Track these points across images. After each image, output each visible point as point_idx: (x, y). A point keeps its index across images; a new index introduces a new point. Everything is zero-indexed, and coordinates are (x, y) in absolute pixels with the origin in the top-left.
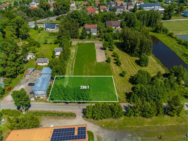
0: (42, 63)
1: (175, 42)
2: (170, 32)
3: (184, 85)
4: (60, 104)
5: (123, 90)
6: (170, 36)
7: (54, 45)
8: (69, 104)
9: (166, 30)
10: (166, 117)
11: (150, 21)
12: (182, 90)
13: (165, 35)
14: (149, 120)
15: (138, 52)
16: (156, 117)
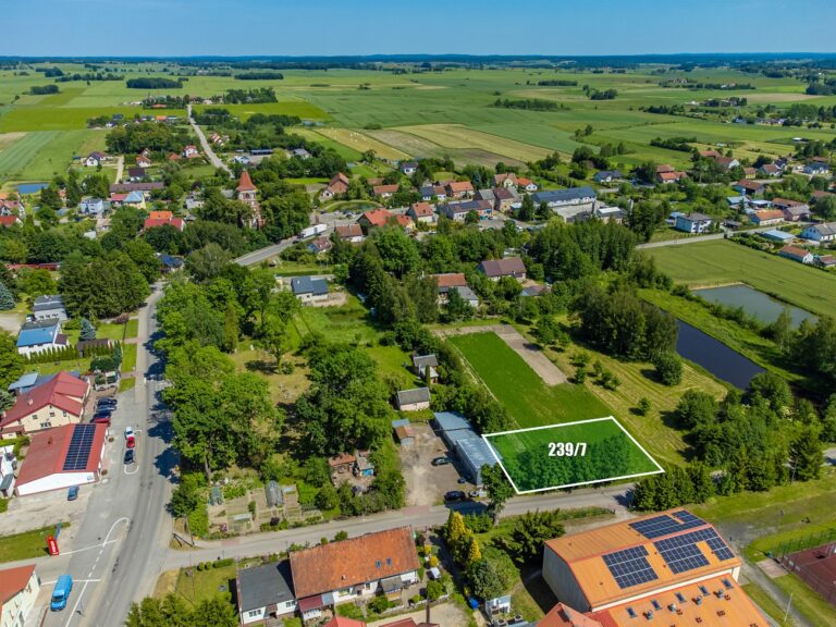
0: (415, 402)
1: (704, 312)
2: (676, 283)
3: (790, 417)
4: (553, 494)
5: (669, 447)
6: (681, 295)
7: (381, 347)
8: (573, 491)
9: (665, 280)
10: (795, 484)
11: (610, 255)
12: (792, 428)
13: (667, 294)
14: (765, 495)
15: (643, 350)
16: (778, 487)
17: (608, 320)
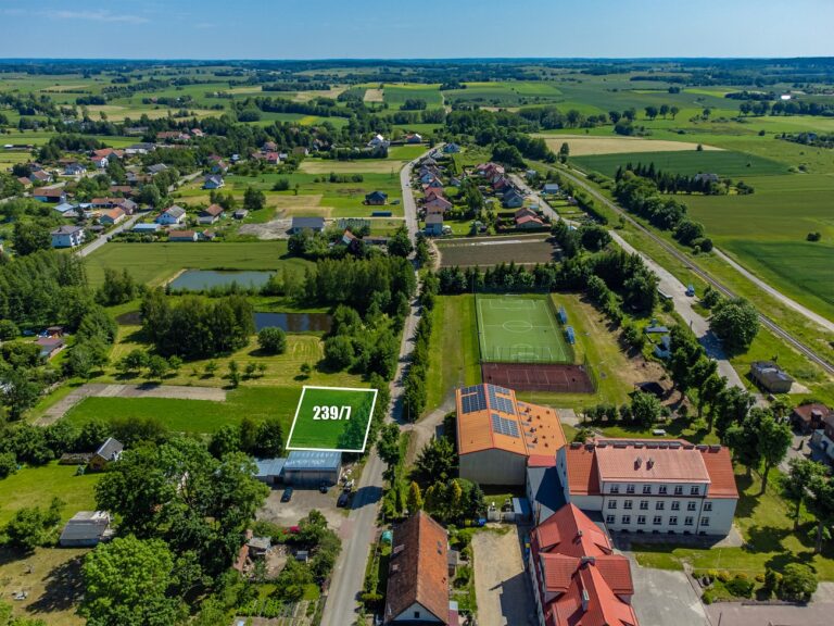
17: (199, 325)
